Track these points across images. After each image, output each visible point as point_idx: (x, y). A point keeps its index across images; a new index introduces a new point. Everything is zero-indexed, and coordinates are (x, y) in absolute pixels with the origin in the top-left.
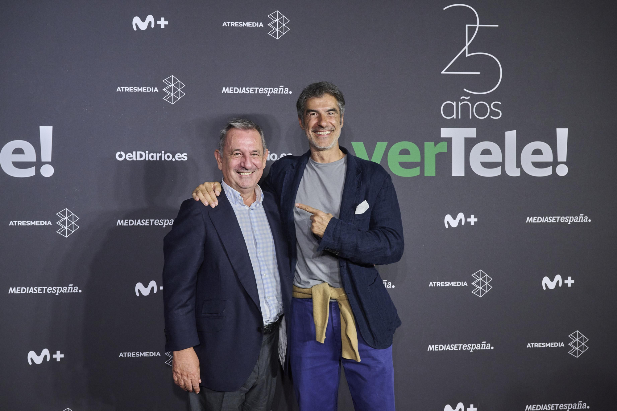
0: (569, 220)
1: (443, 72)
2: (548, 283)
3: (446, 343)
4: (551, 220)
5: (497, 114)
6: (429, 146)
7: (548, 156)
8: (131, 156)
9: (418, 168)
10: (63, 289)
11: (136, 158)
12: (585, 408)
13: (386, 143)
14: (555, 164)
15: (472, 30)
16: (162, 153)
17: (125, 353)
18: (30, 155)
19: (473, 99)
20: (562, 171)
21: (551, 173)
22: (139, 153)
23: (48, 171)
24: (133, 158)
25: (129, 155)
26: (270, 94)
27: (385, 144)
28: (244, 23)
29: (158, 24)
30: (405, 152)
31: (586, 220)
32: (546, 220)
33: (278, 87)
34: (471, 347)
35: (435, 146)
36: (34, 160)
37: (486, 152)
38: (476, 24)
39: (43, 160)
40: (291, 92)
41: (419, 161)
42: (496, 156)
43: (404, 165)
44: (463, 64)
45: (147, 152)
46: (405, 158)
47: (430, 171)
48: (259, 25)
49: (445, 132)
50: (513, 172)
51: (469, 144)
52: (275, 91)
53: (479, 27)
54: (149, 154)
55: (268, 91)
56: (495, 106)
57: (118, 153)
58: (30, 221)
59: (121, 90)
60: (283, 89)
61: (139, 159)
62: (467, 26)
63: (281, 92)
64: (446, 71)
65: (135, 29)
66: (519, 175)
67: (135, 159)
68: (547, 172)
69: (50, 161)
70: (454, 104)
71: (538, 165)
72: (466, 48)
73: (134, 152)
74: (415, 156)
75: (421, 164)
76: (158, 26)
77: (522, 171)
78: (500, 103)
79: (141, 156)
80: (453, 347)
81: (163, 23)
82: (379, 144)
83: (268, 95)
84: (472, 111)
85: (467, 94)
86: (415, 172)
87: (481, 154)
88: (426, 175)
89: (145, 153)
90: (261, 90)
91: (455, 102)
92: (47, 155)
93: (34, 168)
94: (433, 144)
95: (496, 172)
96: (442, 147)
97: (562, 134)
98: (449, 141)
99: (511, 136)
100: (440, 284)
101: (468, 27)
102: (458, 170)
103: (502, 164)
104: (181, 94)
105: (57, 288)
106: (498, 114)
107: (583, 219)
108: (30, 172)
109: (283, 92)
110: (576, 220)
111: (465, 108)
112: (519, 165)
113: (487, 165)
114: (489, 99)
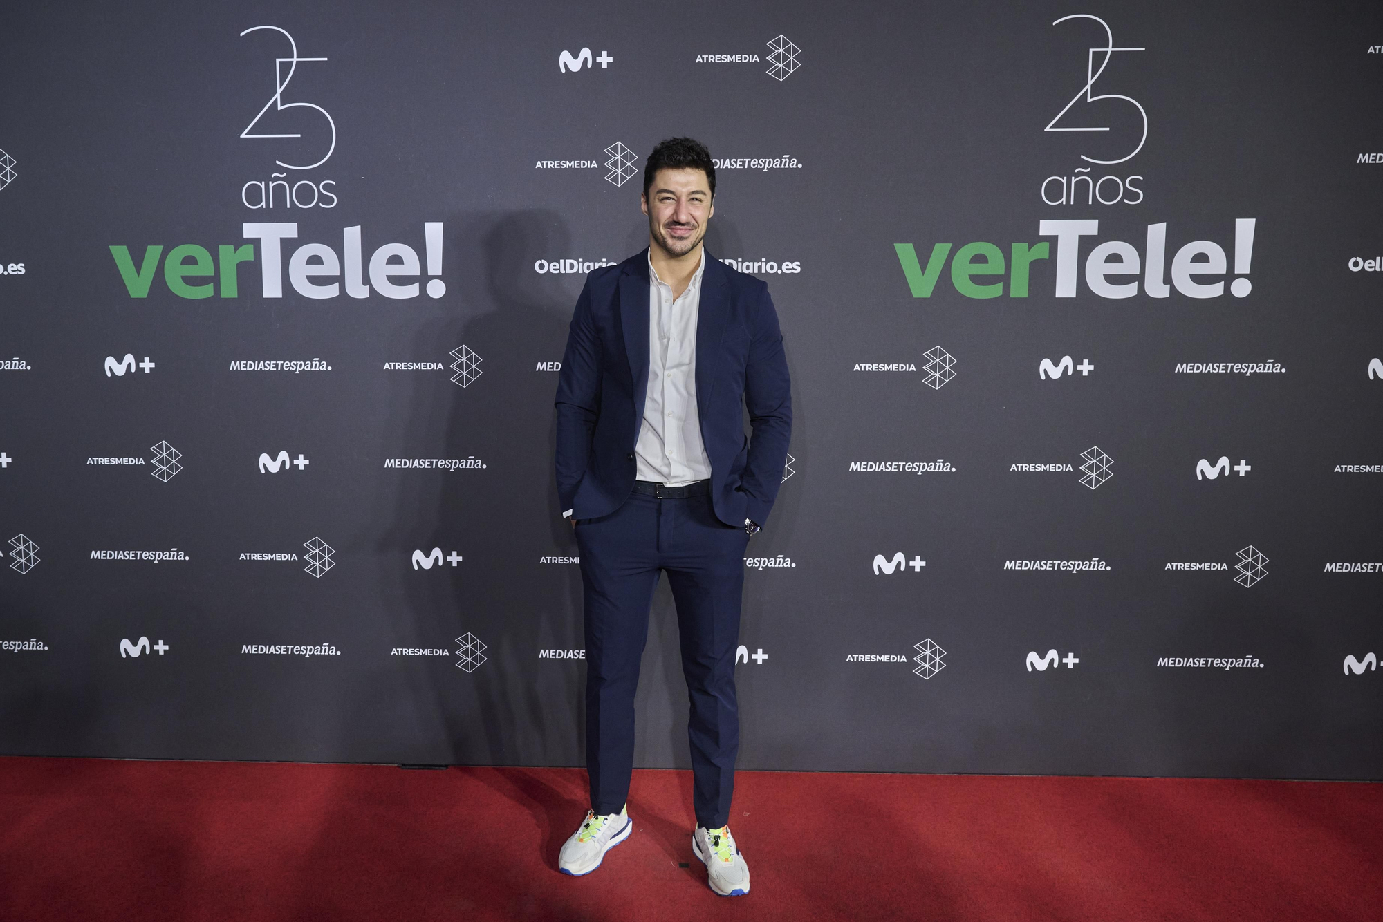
0: (1248, 369)
1: (1048, 129)
2: (1207, 470)
3: (1034, 558)
4: (1219, 368)
5: (1135, 196)
6: (1019, 249)
7: (1217, 264)
8: (557, 267)
9: (1001, 284)
10: (460, 463)
11: (565, 269)
12: (1257, 666)
13: (950, 245)
14: (1229, 277)
15: (1099, 58)
16: (602, 262)
17: (549, 558)
18: (411, 266)
19: (1097, 172)
20: (1242, 289)
21: (1221, 293)
22: (568, 262)
23: (437, 290)
24: (559, 269)
25: (555, 266)
26: (767, 168)
27: (947, 247)
28: (729, 56)
29: (597, 61)
30: (980, 259)
31: (1278, 368)
32: (1209, 368)
33: (781, 158)
34: (1074, 566)
35: (1030, 249)
36: (417, 272)
37: (1115, 258)
38: (1108, 47)
39: (430, 273)
40: (800, 166)
41: (1002, 272)
42: (1130, 265)
43: (977, 280)
44: (1083, 113)
45: (581, 260)
46: (979, 269)
47: (1020, 288)
48: (752, 59)
49: (1047, 227)
50: (1157, 289)
51: (1086, 245)
52: (776, 164)
53: (1112, 52)
54: (584, 263)
55: (765, 164)
56: (1132, 183)
57: (538, 262)
58: (413, 363)
59: (543, 166)
60: (787, 160)
61: (568, 271)
62: (1091, 50)
63: (785, 165)
64: (1052, 127)
65: (563, 70)
66: (1168, 296)
67: (563, 272)
68: (1216, 290)
69: (440, 273)
70: (1064, 181)
71: (1199, 279)
72: (1088, 87)
73: (562, 261)
74: (995, 265)
75: (1005, 279)
76: (597, 65)
77: (1173, 290)
78: (1142, 178)
79: (572, 266)
80: (1046, 565)
81: (605, 60)
82: (938, 246)
83: (765, 170)
84: (1094, 192)
85: (1086, 165)
86: (996, 291)
87: (1105, 262)
88: (1013, 295)
89: (578, 262)
90: (754, 163)
91: (1065, 178)
92: (435, 265)
93: (417, 284)
94: (1026, 245)
95: (1130, 291)
96: (1041, 251)
97: (1245, 229)
98: (1053, 240)
99: (1157, 233)
100: (1029, 467)
101: (1093, 52)
102: (1065, 288)
103: (1140, 278)
104: (632, 171)
105: (452, 462)
106: (1137, 196)
107: (1272, 367)
108: (412, 291)
109: (789, 165)
110: (1260, 368)
111: (1083, 186)
112: (1168, 279)
113: (1112, 279)
114: (1122, 171)
